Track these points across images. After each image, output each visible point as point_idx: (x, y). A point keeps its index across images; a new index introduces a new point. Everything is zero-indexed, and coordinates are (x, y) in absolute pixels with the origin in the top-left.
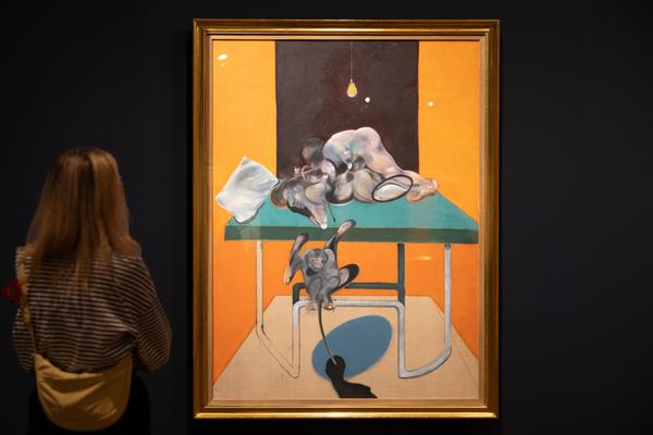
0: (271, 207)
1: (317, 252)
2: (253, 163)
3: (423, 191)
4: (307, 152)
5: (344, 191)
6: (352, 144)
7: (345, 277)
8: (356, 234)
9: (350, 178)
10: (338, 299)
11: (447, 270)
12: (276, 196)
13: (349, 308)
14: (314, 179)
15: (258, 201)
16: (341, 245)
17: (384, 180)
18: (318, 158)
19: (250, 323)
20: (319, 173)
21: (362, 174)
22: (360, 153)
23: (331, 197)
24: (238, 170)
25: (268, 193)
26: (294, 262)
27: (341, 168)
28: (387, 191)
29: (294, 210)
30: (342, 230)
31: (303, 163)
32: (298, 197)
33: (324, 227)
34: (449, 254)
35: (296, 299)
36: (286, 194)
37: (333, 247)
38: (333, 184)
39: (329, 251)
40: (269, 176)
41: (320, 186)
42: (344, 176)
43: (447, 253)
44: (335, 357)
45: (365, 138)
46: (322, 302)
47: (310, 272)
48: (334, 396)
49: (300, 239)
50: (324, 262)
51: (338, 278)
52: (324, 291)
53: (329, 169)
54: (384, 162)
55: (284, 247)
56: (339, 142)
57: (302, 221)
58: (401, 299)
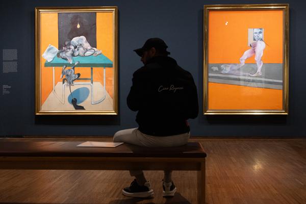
0: (57, 58)
1: (69, 70)
2: (52, 46)
3: (98, 53)
4: (66, 43)
5: (76, 54)
6: (79, 40)
7: (77, 77)
8: (80, 65)
9: (78, 50)
10: (75, 83)
11: (104, 75)
12: (58, 55)
13: (78, 85)
14: (68, 50)
15: (54, 56)
16: (75, 68)
17: (87, 50)
18: (70, 44)
19: (51, 89)
20: (70, 49)
21: (81, 49)
22: (81, 43)
23: (73, 55)
24: (48, 48)
25: (56, 54)
26: (63, 73)
27: (76, 47)
28: (88, 53)
29: (63, 59)
30: (76, 64)
31: (65, 46)
32: (64, 55)
33: (71, 63)
34: (105, 71)
35: (63, 83)
36: (61, 54)
37: (73, 68)
38: (73, 52)
39: (73, 70)
40: (56, 49)
41: (70, 52)
42: (76, 49)
43: (104, 70)
44: (75, 99)
45: (82, 39)
46: (70, 84)
47: (67, 75)
48: (74, 109)
49: (65, 66)
50: (71, 73)
51: (75, 77)
52: (71, 81)
53: (72, 47)
54: (87, 45)
55: (60, 69)
56: (75, 40)
57: (65, 62)
58: (92, 83)
